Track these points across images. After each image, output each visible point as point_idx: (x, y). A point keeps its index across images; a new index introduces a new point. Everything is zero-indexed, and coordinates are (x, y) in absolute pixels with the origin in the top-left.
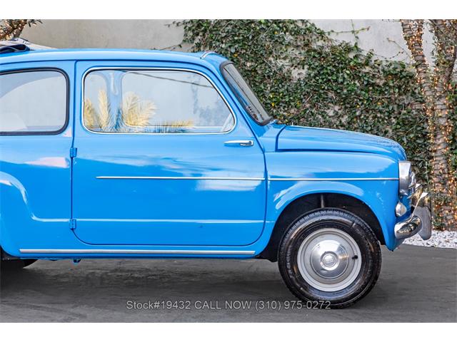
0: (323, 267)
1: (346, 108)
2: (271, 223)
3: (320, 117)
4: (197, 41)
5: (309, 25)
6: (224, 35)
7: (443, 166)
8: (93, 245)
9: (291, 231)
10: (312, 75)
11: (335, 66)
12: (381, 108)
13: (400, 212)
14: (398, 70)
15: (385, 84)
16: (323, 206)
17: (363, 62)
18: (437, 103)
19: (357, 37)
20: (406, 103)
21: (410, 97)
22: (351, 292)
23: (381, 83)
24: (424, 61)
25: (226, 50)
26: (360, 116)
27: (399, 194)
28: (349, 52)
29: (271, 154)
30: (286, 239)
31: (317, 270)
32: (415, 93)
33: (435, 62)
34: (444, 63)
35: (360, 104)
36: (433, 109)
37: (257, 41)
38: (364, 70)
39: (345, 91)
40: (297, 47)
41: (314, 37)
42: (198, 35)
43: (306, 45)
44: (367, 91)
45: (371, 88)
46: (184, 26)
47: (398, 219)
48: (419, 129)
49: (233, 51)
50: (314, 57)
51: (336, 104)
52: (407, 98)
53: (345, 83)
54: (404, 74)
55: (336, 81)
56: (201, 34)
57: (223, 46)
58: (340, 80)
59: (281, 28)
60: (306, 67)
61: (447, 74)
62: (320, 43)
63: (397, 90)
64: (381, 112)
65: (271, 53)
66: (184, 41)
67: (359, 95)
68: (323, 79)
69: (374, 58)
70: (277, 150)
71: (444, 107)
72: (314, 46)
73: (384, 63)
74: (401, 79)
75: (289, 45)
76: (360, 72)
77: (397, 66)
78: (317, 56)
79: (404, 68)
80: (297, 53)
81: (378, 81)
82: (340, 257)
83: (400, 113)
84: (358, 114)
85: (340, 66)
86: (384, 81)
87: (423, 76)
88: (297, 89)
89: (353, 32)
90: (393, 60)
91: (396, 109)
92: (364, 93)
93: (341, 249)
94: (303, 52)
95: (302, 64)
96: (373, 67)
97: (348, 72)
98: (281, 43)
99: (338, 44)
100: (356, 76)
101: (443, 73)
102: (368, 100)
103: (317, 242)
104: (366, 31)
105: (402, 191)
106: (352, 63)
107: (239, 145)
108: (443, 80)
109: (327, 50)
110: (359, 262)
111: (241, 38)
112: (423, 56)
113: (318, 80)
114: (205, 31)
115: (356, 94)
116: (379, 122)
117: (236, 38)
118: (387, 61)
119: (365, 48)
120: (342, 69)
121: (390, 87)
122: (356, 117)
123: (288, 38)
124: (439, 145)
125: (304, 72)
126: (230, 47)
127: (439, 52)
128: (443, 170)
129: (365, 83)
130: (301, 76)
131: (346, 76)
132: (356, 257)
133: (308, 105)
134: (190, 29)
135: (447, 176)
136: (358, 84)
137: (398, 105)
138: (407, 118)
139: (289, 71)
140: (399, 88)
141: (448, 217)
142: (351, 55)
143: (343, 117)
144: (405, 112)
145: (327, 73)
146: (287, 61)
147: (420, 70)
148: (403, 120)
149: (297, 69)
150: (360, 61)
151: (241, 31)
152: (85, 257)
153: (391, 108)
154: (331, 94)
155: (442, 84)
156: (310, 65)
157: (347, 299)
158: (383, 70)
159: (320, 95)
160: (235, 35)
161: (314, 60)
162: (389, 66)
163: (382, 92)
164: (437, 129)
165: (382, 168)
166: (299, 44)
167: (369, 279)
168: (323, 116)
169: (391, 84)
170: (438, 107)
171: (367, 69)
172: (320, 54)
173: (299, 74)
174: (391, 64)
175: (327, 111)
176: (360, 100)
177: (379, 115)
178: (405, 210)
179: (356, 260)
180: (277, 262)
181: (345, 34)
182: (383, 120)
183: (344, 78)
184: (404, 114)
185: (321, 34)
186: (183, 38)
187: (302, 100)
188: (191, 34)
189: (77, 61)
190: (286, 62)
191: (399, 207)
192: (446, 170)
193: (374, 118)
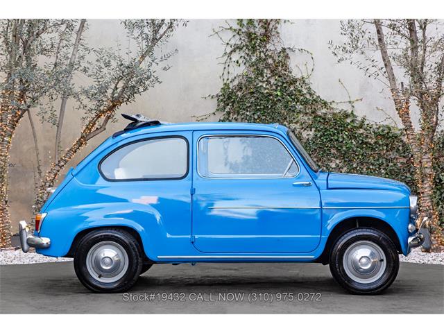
0: (361, 267)
1: (345, 161)
2: (325, 237)
3: (325, 168)
4: (227, 110)
5: (315, 97)
6: (248, 105)
7: (429, 204)
8: (206, 253)
9: (338, 243)
10: (318, 136)
11: (336, 129)
12: (373, 162)
13: (411, 230)
14: (386, 132)
15: (375, 143)
16: (358, 226)
17: (358, 126)
18: (424, 157)
19: (353, 106)
20: (393, 157)
21: (395, 153)
22: (380, 284)
23: (372, 141)
24: (411, 126)
25: (251, 117)
26: (356, 168)
27: (410, 218)
28: (347, 118)
29: (324, 191)
30: (335, 249)
31: (357, 269)
32: (399, 150)
33: (421, 127)
34: (428, 128)
35: (356, 158)
36: (420, 162)
37: (275, 109)
38: (359, 132)
39: (344, 148)
40: (306, 114)
41: (319, 106)
42: (228, 105)
43: (313, 112)
44: (362, 148)
45: (364, 146)
46: (217, 98)
47: (410, 235)
48: (403, 178)
49: (256, 117)
50: (320, 121)
51: (337, 158)
52: (393, 153)
53: (344, 142)
54: (390, 135)
55: (337, 140)
56: (230, 104)
57: (248, 113)
58: (341, 140)
59: (293, 99)
60: (313, 129)
61: (430, 136)
62: (324, 111)
63: (385, 147)
64: (373, 164)
65: (285, 119)
66: (218, 110)
67: (355, 151)
68: (327, 139)
69: (366, 123)
70: (328, 188)
71: (429, 160)
72: (319, 113)
73: (375, 127)
74: (388, 139)
75: (300, 112)
76: (356, 133)
77: (385, 128)
78: (322, 121)
79: (390, 130)
80: (306, 119)
81: (370, 140)
82: (372, 261)
83: (388, 166)
84: (355, 166)
85: (340, 128)
86: (374, 140)
87: (411, 137)
88: (307, 147)
89: (350, 102)
90: (381, 124)
91: (384, 162)
92: (359, 149)
93: (372, 254)
94: (310, 117)
95: (310, 127)
96: (366, 129)
97: (346, 133)
98: (294, 111)
99: (338, 111)
100: (352, 137)
101: (427, 135)
102: (362, 155)
103: (356, 250)
104: (359, 102)
105: (412, 215)
106: (349, 127)
107: (302, 185)
108: (427, 140)
109: (329, 116)
110: (385, 263)
111: (262, 107)
112: (411, 122)
113: (322, 140)
114: (234, 102)
115: (353, 150)
116: (371, 172)
117: (258, 107)
118: (377, 125)
119: (360, 115)
120: (342, 131)
121: (380, 145)
122: (353, 169)
123: (299, 107)
124: (425, 188)
125: (312, 133)
126: (253, 114)
127: (424, 120)
128: (429, 207)
129: (360, 142)
130: (310, 137)
131: (345, 137)
132: (382, 260)
133: (315, 160)
134: (222, 100)
135: (432, 211)
136: (354, 143)
137: (387, 159)
138: (393, 169)
139: (300, 133)
140: (387, 145)
141: (434, 242)
142: (348, 120)
143: (342, 168)
144: (392, 164)
145: (330, 134)
146: (298, 124)
147: (409, 132)
148: (391, 171)
149: (306, 131)
150: (355, 125)
151: (262, 102)
152: (198, 262)
153: (381, 161)
154: (333, 151)
155: (427, 143)
156: (316, 128)
158: (374, 132)
159: (324, 151)
160: (258, 105)
161: (320, 124)
162: (378, 129)
163: (373, 149)
164: (424, 176)
166: (308, 111)
167: (391, 275)
168: (327, 168)
169: (381, 143)
170: (425, 160)
171: (362, 131)
172: (324, 119)
173: (307, 135)
174: (380, 127)
175: (331, 164)
176: (356, 155)
177: (371, 167)
178: (414, 228)
179: (382, 263)
180: (328, 265)
181: (344, 104)
182: (374, 171)
183: (343, 138)
184: (391, 166)
185: (325, 104)
186: (216, 108)
188: (223, 105)
189: (194, 131)
190: (298, 126)
191: (410, 226)
192: (431, 207)
193: (367, 169)
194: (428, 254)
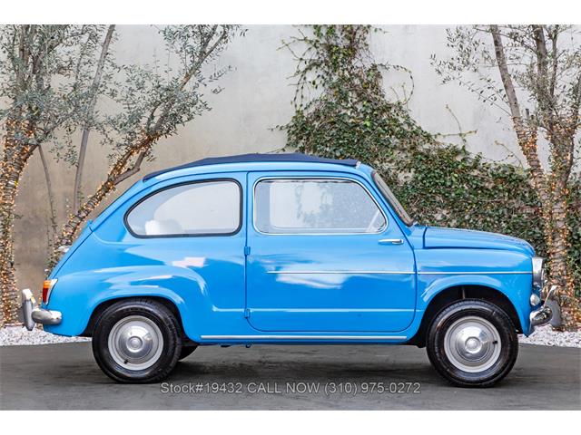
0: (468, 350)
1: (454, 212)
2: (421, 311)
3: (428, 221)
4: (300, 145)
5: (415, 128)
6: (328, 138)
7: (562, 268)
8: (264, 332)
10: (419, 178)
11: (442, 170)
12: (490, 212)
13: (534, 302)
14: (508, 173)
15: (494, 188)
16: (464, 298)
17: (471, 166)
18: (555, 207)
19: (464, 140)
20: (517, 207)
21: (520, 201)
22: (492, 373)
23: (490, 186)
24: (539, 166)
25: (331, 154)
26: (469, 220)
27: (533, 286)
28: (456, 155)
29: (419, 251)
30: (433, 327)
31: (462, 353)
32: (525, 197)
33: (552, 168)
34: (561, 169)
35: (469, 207)
36: (551, 213)
37: (362, 144)
38: (472, 173)
39: (453, 195)
40: (404, 150)
41: (421, 140)
42: (301, 138)
43: (412, 148)
44: (476, 195)
45: (480, 192)
46: (287, 130)
47: (533, 309)
48: (530, 233)
49: (338, 154)
50: (421, 160)
51: (444, 208)
52: (517, 202)
53: (453, 186)
54: (514, 177)
55: (444, 184)
56: (305, 138)
57: (328, 149)
58: (448, 184)
59: (387, 131)
60: (413, 170)
61: (563, 180)
62: (427, 146)
63: (507, 194)
64: (490, 216)
65: (376, 156)
66: (288, 145)
67: (468, 199)
68: (430, 182)
69: (482, 162)
70: (424, 248)
71: (561, 211)
72: (420, 149)
73: (493, 167)
74: (510, 182)
75: (395, 148)
76: (468, 175)
77: (507, 169)
78: (424, 159)
79: (513, 171)
80: (403, 156)
81: (487, 184)
82: (483, 342)
83: (510, 217)
84: (467, 218)
85: (448, 169)
86: (493, 184)
87: (539, 180)
88: (404, 192)
89: (460, 135)
90: (502, 163)
91: (506, 213)
92: (472, 196)
93: (482, 334)
94: (409, 155)
95: (408, 167)
96: (481, 170)
97: (456, 175)
98: (387, 146)
99: (445, 147)
100: (463, 180)
101: (559, 178)
102: (477, 204)
103: (461, 328)
104: (473, 134)
105: (535, 283)
106: (460, 167)
107: (390, 244)
108: (560, 185)
109: (434, 153)
110: (499, 346)
111: (346, 141)
112: (538, 161)
113: (425, 184)
114: (309, 135)
115: (464, 198)
116: (488, 226)
117: (341, 142)
118: (496, 164)
119: (473, 152)
120: (450, 172)
121: (499, 191)
122: (465, 221)
123: (394, 141)
124: (557, 248)
125: (411, 175)
126: (334, 150)
127: (556, 158)
128: (562, 271)
129: (474, 186)
130: (408, 180)
131: (454, 180)
132: (496, 342)
133: (415, 210)
134: (293, 133)
135: (565, 278)
136: (467, 188)
137: (509, 209)
138: (517, 223)
139: (395, 175)
140: (509, 191)
141: (568, 318)
142: (459, 159)
143: (451, 221)
144: (516, 216)
145: (435, 177)
146: (393, 164)
147: (536, 174)
148: (514, 225)
149: (403, 172)
150: (468, 164)
151: (345, 135)
152: (255, 343)
153: (501, 211)
154: (438, 198)
155: (559, 189)
156: (417, 168)
157: (488, 379)
158: (492, 174)
159: (427, 199)
160: (340, 139)
161: (421, 163)
162: (498, 169)
163: (491, 196)
164: (555, 232)
165: (516, 264)
166: (405, 147)
167: (508, 361)
168: (431, 220)
169: (501, 188)
170: (556, 211)
171: (476, 172)
172: (427, 157)
173: (405, 177)
174: (500, 168)
175: (435, 216)
176: (469, 204)
177: (488, 219)
178: (538, 300)
179: (496, 345)
180: (425, 348)
181: (452, 137)
182: (493, 225)
183: (452, 181)
184: (515, 218)
185: (428, 137)
186: (286, 142)
187: (408, 203)
188: (295, 138)
189: (249, 172)
191: (533, 297)
192: (565, 272)
193: (483, 222)
194: (561, 334)
